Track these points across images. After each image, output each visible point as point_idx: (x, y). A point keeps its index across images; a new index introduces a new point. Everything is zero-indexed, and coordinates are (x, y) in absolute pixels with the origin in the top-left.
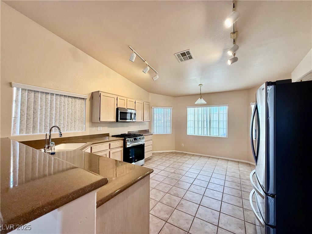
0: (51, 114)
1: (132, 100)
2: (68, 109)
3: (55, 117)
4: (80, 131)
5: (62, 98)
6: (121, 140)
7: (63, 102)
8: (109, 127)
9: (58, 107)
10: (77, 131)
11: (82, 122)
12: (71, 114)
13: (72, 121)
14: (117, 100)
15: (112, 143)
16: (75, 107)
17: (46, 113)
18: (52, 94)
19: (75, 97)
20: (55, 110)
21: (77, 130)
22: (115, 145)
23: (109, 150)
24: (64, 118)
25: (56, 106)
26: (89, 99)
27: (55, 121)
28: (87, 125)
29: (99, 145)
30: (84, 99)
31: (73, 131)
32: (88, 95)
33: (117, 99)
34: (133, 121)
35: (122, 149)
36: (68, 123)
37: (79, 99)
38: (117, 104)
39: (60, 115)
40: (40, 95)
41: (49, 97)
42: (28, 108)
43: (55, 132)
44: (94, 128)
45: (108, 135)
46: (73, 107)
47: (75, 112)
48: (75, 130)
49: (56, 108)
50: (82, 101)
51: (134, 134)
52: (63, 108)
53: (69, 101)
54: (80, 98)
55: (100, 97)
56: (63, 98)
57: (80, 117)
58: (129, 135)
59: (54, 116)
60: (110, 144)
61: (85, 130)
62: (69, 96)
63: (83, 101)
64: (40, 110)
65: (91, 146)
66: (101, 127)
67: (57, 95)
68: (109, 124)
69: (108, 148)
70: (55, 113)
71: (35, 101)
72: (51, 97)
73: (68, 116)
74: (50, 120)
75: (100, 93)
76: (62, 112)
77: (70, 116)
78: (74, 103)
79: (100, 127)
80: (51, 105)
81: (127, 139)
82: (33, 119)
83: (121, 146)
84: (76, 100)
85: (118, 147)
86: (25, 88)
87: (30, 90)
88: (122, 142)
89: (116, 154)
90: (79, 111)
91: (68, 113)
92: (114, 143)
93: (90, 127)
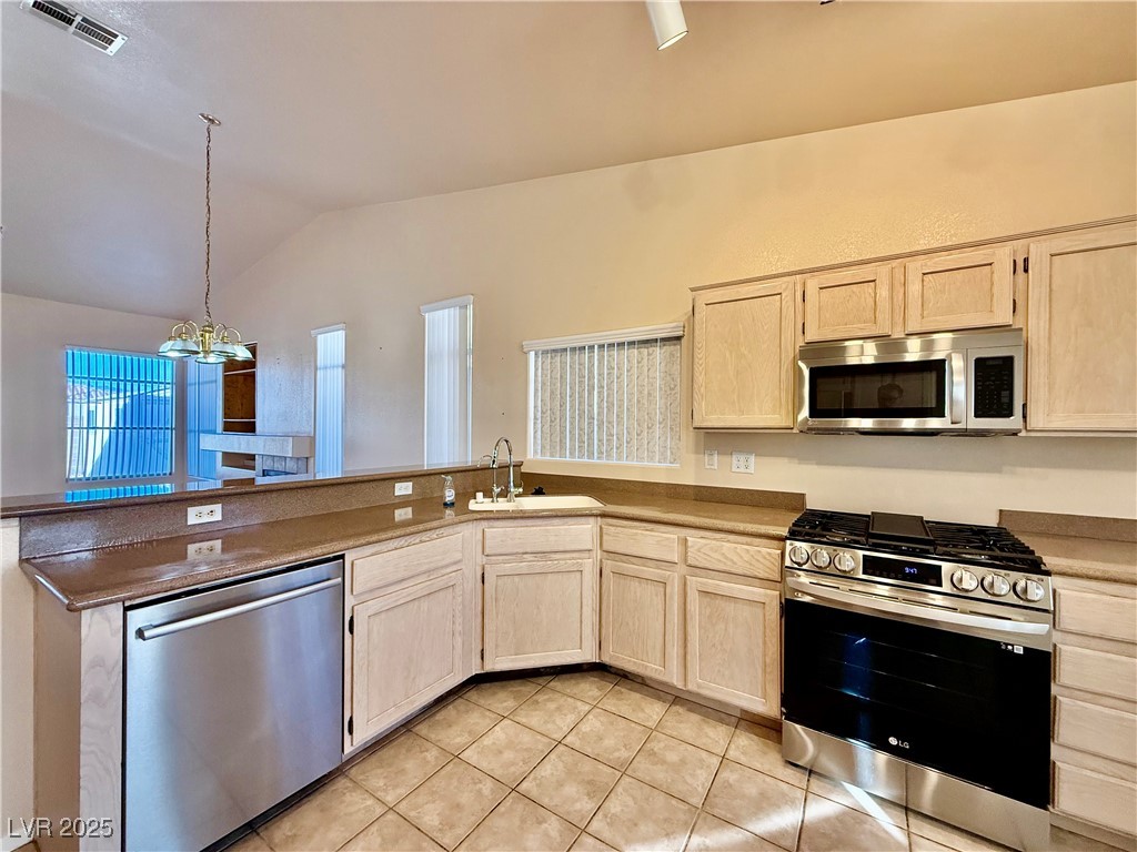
0: (590, 405)
2: (628, 386)
3: (599, 414)
4: (666, 465)
7: (615, 364)
9: (605, 383)
10: (654, 464)
13: (640, 425)
15: (695, 539)
16: (648, 376)
17: (580, 404)
18: (591, 348)
19: (647, 342)
20: (599, 392)
21: (656, 459)
22: (718, 556)
23: (682, 569)
24: (618, 416)
25: (599, 380)
27: (599, 428)
28: (684, 443)
30: (679, 338)
31: (646, 464)
33: (804, 293)
35: (771, 597)
36: (629, 433)
37: (660, 343)
38: (804, 324)
39: (609, 409)
40: (568, 357)
41: (585, 356)
42: (552, 393)
43: (599, 458)
44: (716, 456)
45: (795, 504)
47: (650, 394)
48: (650, 458)
49: (599, 388)
50: (672, 348)
52: (615, 387)
53: (633, 358)
54: (662, 340)
55: (694, 314)
56: (615, 352)
57: (665, 411)
59: (596, 412)
60: (685, 540)
62: (631, 343)
63: (669, 349)
64: (571, 397)
65: (602, 521)
66: (752, 458)
67: (601, 347)
69: (676, 555)
70: (598, 403)
71: (561, 377)
72: (589, 357)
73: (638, 401)
74: (589, 424)
75: (692, 297)
76: (614, 399)
77: (635, 410)
78: (645, 362)
80: (589, 380)
82: (560, 420)
83: (765, 575)
84: (651, 350)
85: (740, 572)
86: (545, 348)
87: (554, 351)
88: (769, 554)
89: (730, 608)
90: (661, 388)
91: (630, 400)
92: (709, 541)
93: (697, 452)
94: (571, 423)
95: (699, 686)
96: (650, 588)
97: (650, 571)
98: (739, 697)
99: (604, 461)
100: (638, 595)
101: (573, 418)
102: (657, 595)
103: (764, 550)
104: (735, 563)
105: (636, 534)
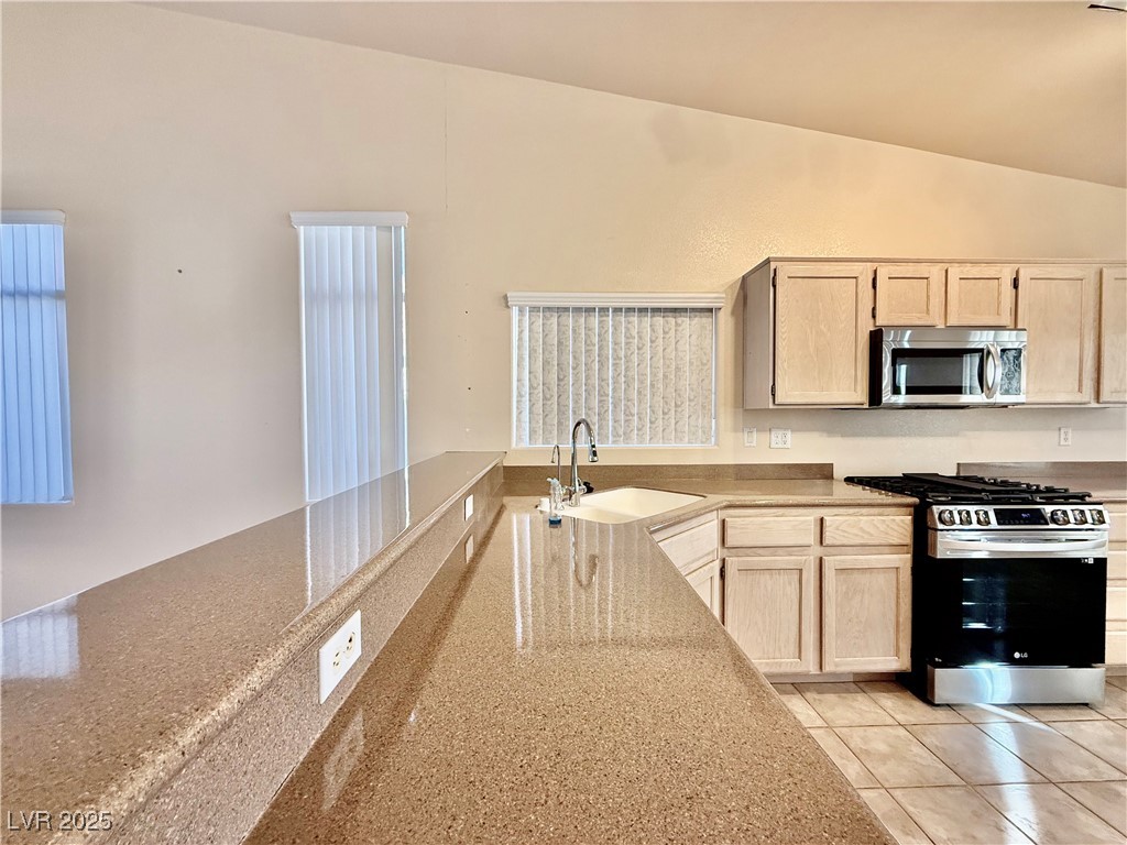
0: (602, 379)
1: (991, 271)
2: (651, 359)
3: (614, 390)
4: (697, 446)
5: (631, 319)
6: (893, 510)
7: (635, 333)
8: (831, 432)
9: (622, 354)
10: (684, 445)
11: (704, 407)
12: (665, 377)
13: (666, 403)
14: (874, 287)
15: (833, 519)
16: (676, 349)
17: (587, 378)
18: (604, 310)
19: (675, 310)
20: (614, 365)
21: (686, 439)
22: (855, 531)
23: (817, 551)
24: (639, 393)
25: (615, 350)
26: (730, 310)
27: (615, 407)
28: (722, 422)
29: (762, 515)
30: (710, 310)
31: (672, 445)
32: (725, 292)
33: (874, 280)
34: (999, 398)
35: (904, 560)
36: (653, 412)
37: (692, 314)
38: (874, 309)
39: (628, 384)
40: (570, 320)
41: (595, 320)
42: (546, 363)
43: (614, 442)
44: (755, 434)
45: (824, 472)
46: (668, 350)
47: (678, 369)
48: (679, 439)
49: (615, 359)
50: (704, 320)
51: (1004, 483)
52: (635, 358)
53: (656, 328)
54: (694, 310)
55: (774, 286)
56: (635, 319)
57: (695, 387)
58: (965, 488)
59: (611, 388)
60: (822, 519)
61: (717, 444)
62: (656, 310)
63: (706, 320)
64: (574, 369)
65: (723, 514)
66: (789, 434)
67: (617, 310)
68: (831, 416)
69: (811, 538)
70: (613, 378)
71: (560, 343)
72: (600, 322)
74: (600, 401)
75: (772, 269)
76: (634, 373)
77: (661, 386)
78: (672, 332)
79: (781, 433)
80: (600, 348)
81: (936, 509)
82: (559, 397)
83: (896, 541)
84: (680, 320)
85: (877, 542)
86: (537, 304)
87: (549, 309)
88: (902, 521)
89: (864, 579)
90: (691, 363)
91: (654, 375)
92: (847, 518)
93: (735, 430)
94: (576, 402)
95: (837, 665)
96: (783, 578)
97: (782, 560)
98: (875, 663)
99: (621, 445)
100: (769, 589)
101: (577, 395)
102: (790, 584)
103: (898, 518)
104: (872, 535)
105: (768, 522)
